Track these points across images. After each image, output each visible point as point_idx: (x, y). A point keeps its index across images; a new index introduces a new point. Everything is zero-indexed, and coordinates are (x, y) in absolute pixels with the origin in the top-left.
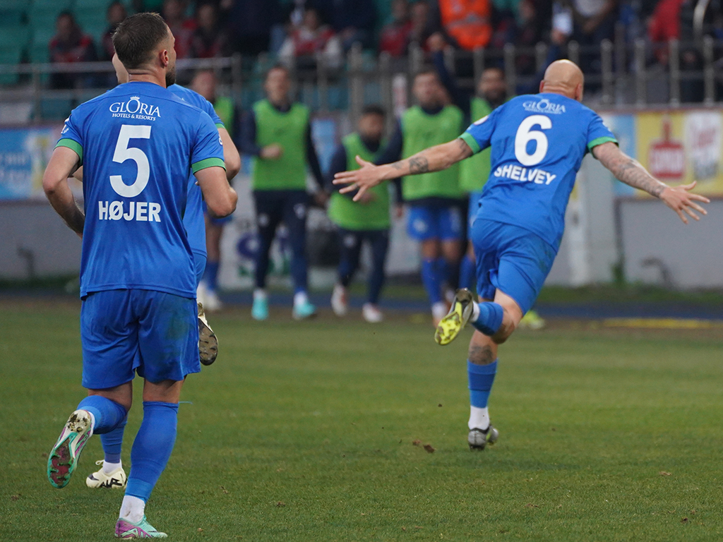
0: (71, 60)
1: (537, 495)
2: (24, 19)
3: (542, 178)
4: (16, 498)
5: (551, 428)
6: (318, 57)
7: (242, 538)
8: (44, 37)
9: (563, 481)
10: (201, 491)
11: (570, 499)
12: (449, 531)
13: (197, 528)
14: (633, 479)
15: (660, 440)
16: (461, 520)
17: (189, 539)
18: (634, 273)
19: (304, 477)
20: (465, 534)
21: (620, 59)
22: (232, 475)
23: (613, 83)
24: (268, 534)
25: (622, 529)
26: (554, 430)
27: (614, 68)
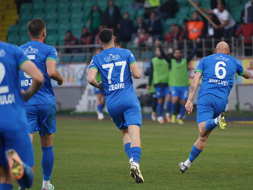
0: (71, 45)
1: (213, 175)
2: (57, 32)
3: (226, 84)
4: (56, 177)
5: (217, 154)
6: (146, 43)
7: (124, 189)
8: (63, 37)
9: (221, 170)
10: (111, 174)
11: (223, 176)
12: (186, 186)
13: (110, 186)
14: (242, 169)
15: (250, 158)
16: (190, 183)
17: (108, 189)
18: (242, 107)
19: (142, 170)
20: (191, 187)
21: (237, 43)
22: (121, 170)
23: (235, 50)
24: (132, 187)
25: (238, 185)
26: (218, 155)
27: (235, 45)
